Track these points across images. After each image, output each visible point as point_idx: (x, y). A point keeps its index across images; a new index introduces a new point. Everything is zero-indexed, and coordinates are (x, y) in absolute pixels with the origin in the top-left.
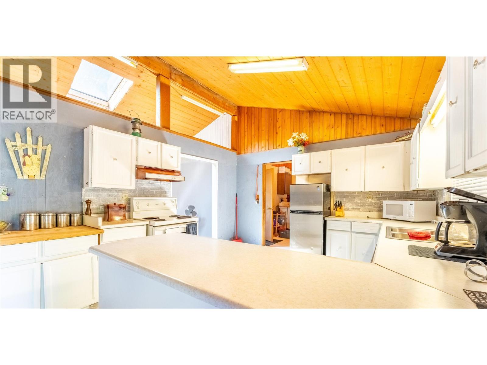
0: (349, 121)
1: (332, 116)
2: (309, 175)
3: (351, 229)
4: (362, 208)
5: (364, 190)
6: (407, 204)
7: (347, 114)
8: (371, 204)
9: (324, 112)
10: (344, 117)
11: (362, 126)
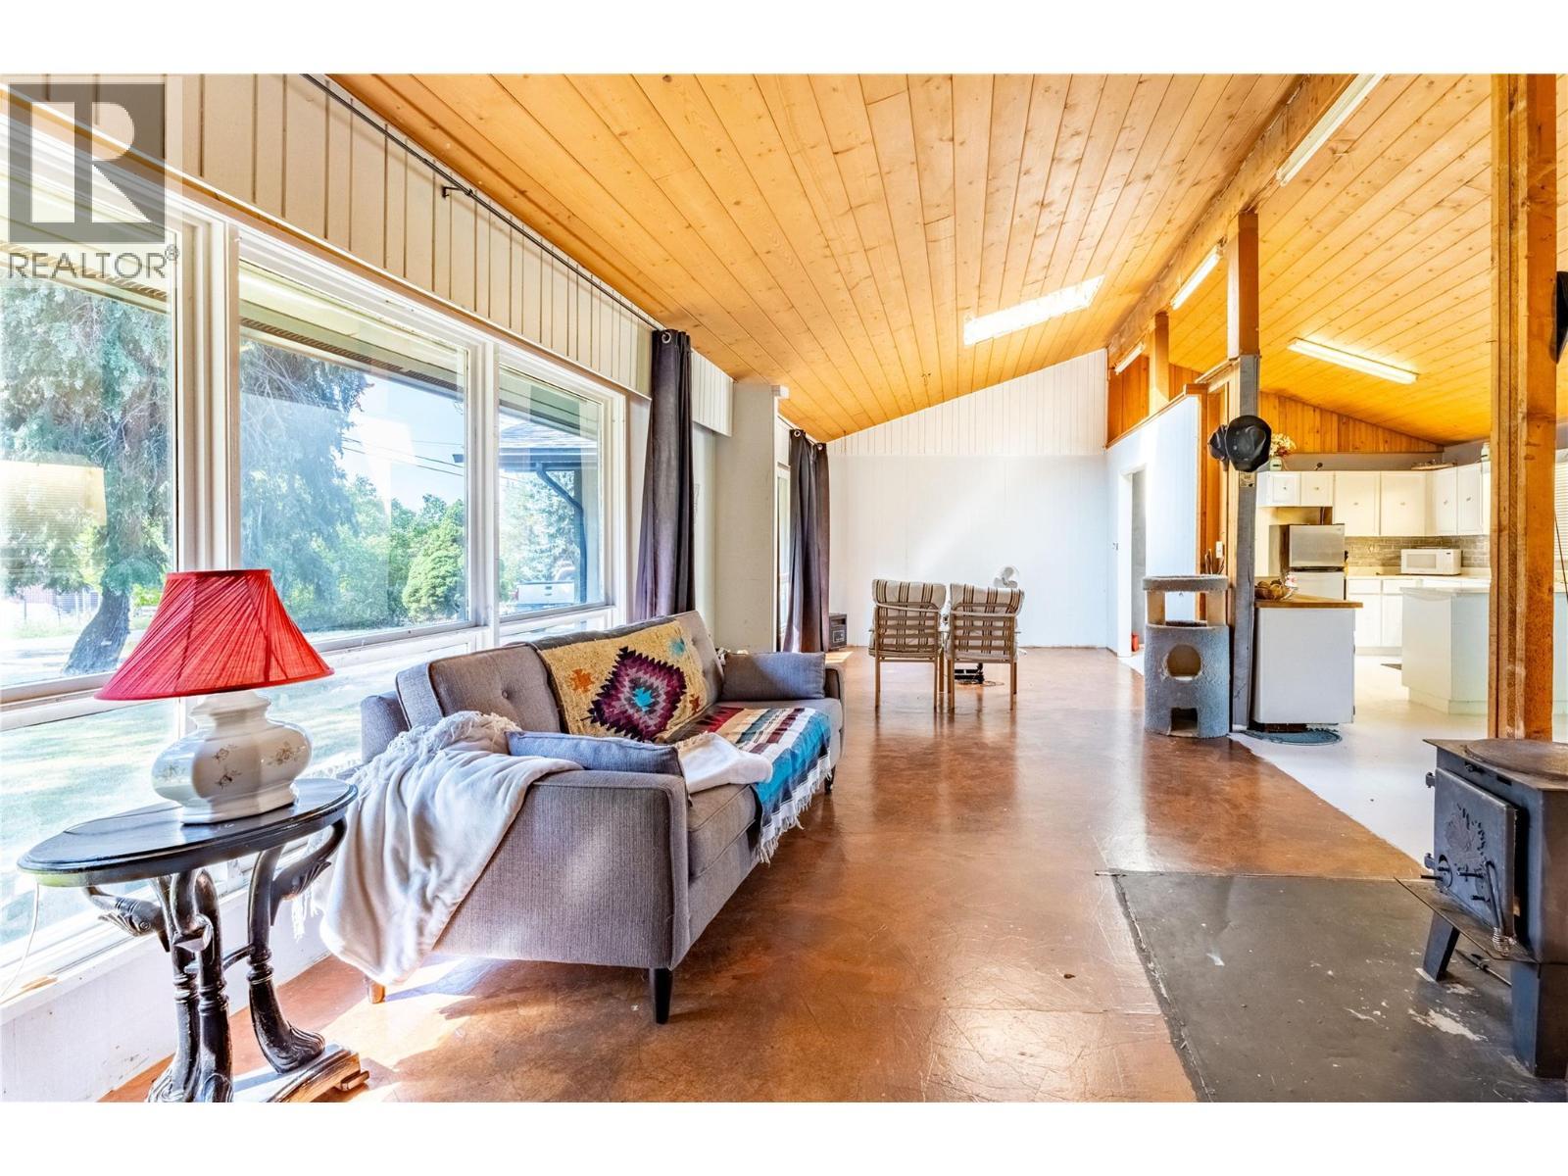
0: (1343, 427)
1: (1318, 412)
2: (1278, 508)
3: (1382, 589)
4: (1360, 562)
5: (1380, 533)
6: (1440, 553)
7: (1340, 416)
8: (1373, 554)
9: (1304, 403)
10: (1335, 418)
11: (1360, 438)
